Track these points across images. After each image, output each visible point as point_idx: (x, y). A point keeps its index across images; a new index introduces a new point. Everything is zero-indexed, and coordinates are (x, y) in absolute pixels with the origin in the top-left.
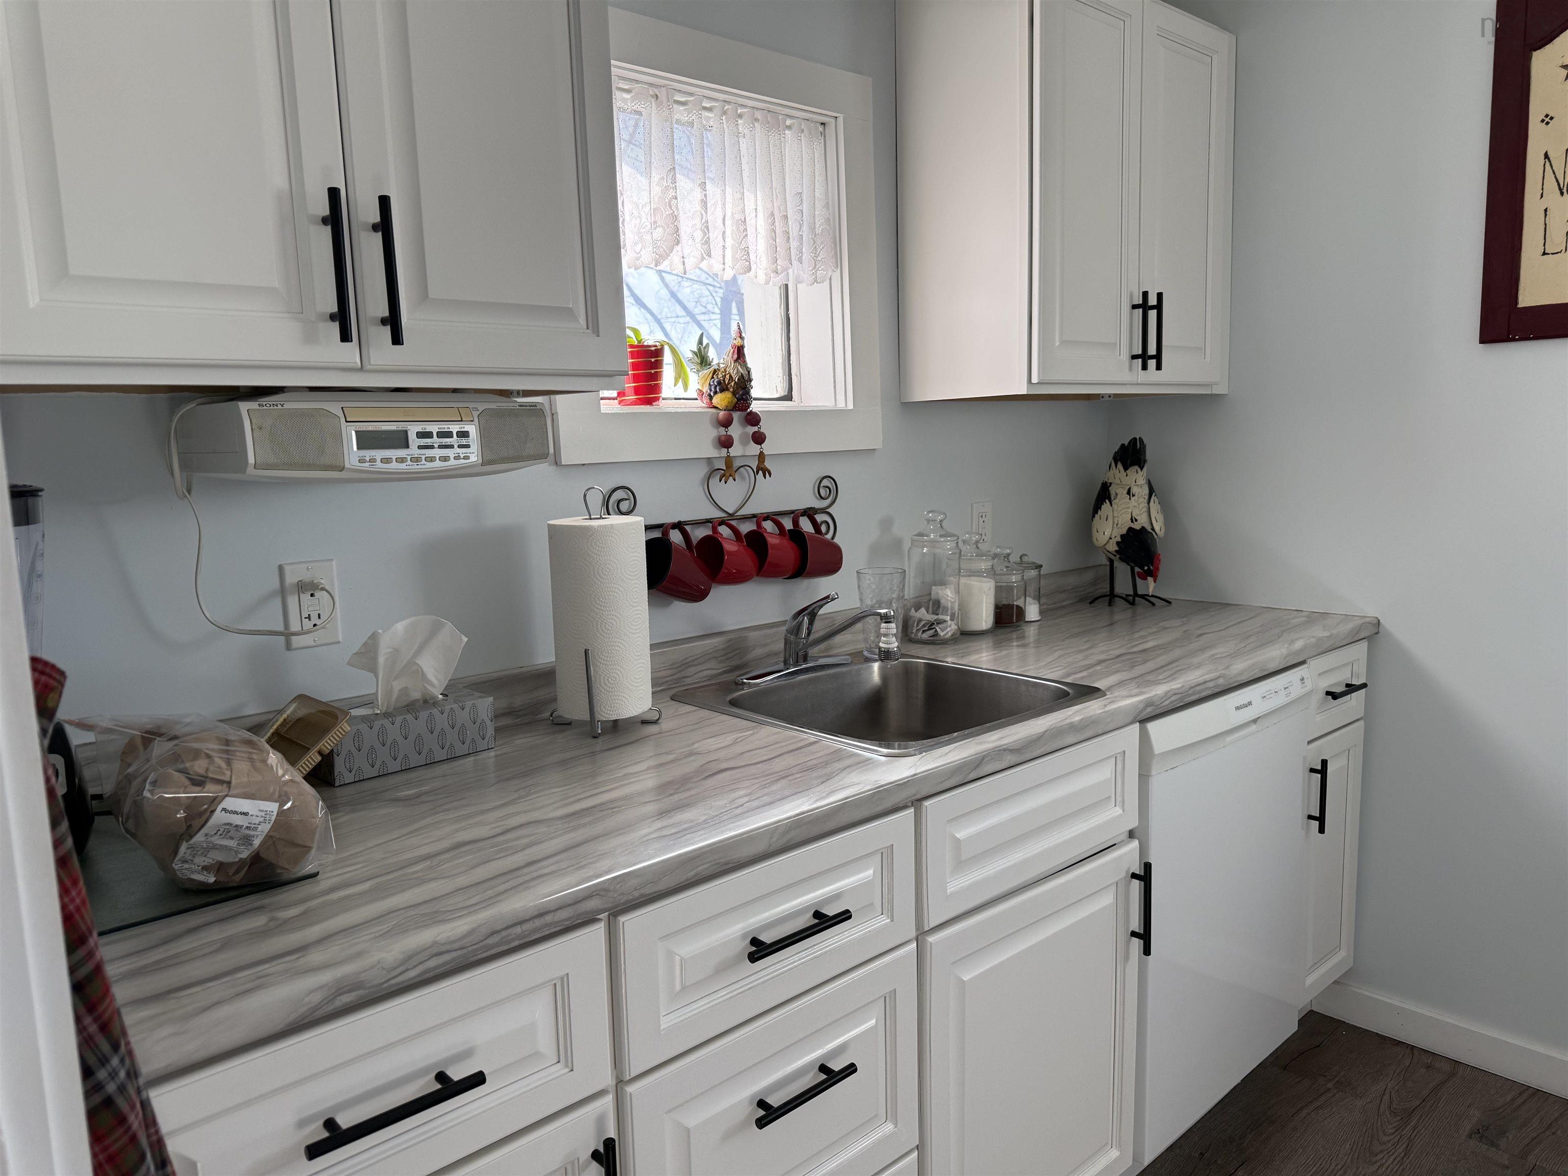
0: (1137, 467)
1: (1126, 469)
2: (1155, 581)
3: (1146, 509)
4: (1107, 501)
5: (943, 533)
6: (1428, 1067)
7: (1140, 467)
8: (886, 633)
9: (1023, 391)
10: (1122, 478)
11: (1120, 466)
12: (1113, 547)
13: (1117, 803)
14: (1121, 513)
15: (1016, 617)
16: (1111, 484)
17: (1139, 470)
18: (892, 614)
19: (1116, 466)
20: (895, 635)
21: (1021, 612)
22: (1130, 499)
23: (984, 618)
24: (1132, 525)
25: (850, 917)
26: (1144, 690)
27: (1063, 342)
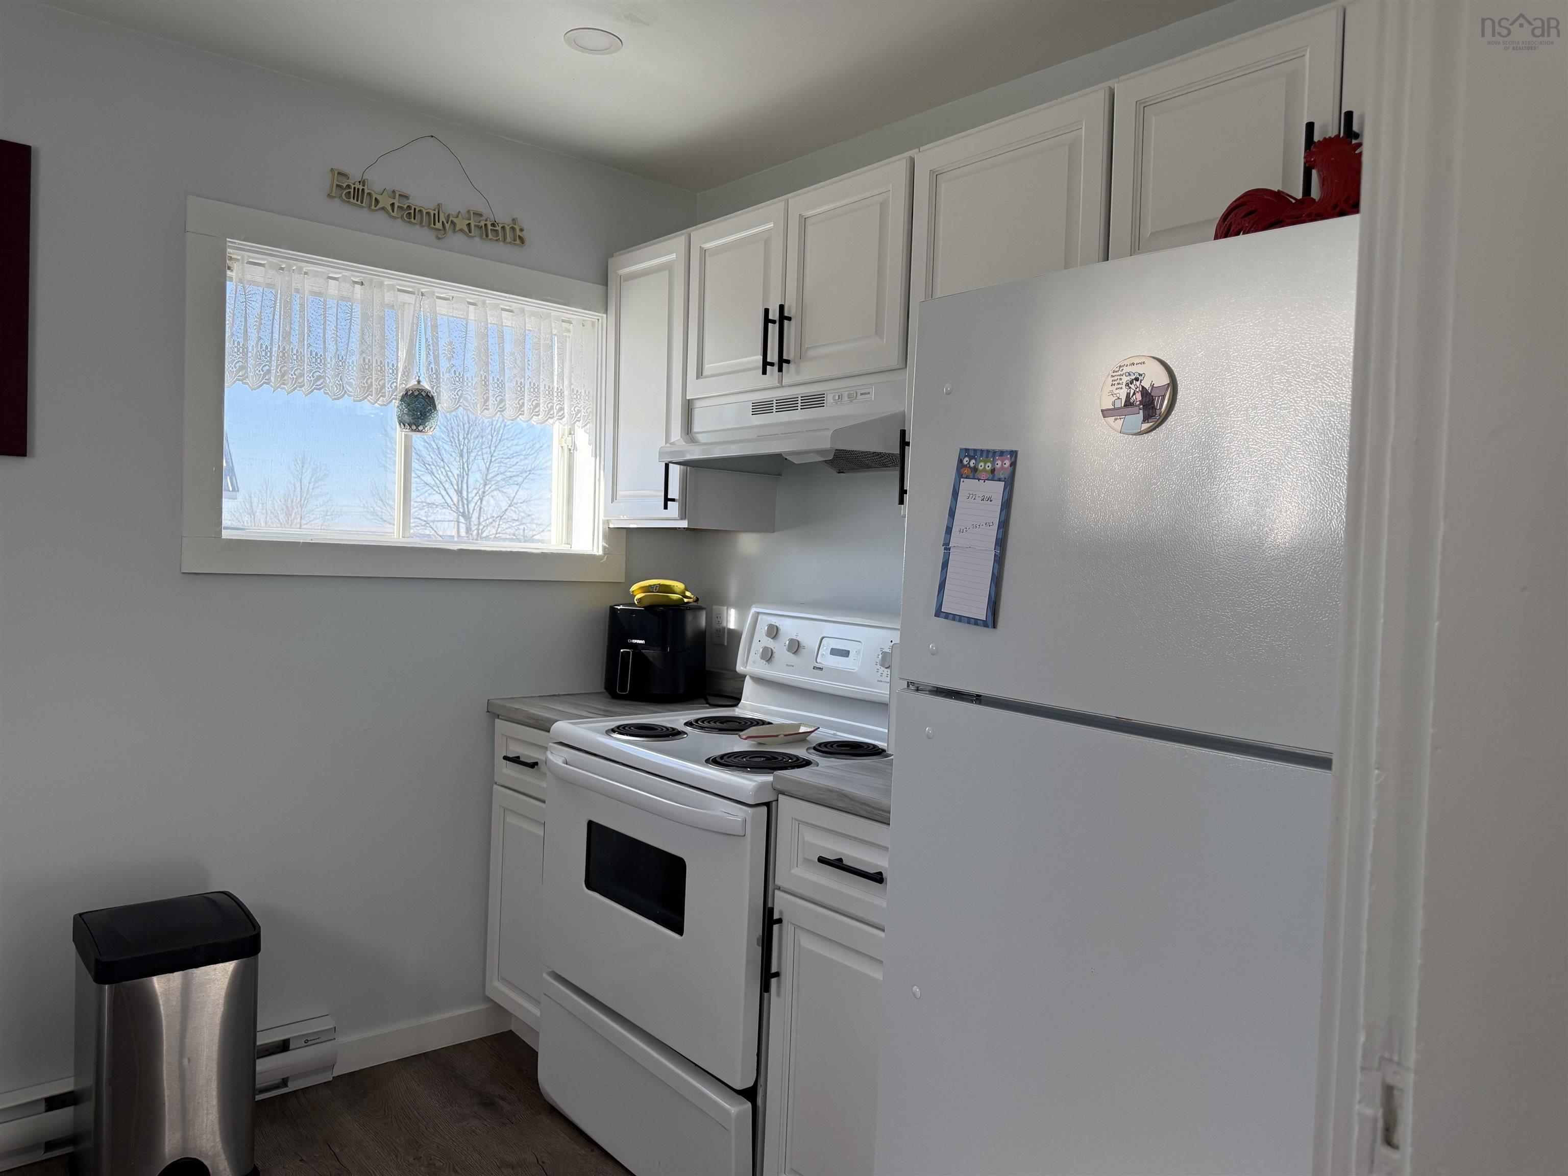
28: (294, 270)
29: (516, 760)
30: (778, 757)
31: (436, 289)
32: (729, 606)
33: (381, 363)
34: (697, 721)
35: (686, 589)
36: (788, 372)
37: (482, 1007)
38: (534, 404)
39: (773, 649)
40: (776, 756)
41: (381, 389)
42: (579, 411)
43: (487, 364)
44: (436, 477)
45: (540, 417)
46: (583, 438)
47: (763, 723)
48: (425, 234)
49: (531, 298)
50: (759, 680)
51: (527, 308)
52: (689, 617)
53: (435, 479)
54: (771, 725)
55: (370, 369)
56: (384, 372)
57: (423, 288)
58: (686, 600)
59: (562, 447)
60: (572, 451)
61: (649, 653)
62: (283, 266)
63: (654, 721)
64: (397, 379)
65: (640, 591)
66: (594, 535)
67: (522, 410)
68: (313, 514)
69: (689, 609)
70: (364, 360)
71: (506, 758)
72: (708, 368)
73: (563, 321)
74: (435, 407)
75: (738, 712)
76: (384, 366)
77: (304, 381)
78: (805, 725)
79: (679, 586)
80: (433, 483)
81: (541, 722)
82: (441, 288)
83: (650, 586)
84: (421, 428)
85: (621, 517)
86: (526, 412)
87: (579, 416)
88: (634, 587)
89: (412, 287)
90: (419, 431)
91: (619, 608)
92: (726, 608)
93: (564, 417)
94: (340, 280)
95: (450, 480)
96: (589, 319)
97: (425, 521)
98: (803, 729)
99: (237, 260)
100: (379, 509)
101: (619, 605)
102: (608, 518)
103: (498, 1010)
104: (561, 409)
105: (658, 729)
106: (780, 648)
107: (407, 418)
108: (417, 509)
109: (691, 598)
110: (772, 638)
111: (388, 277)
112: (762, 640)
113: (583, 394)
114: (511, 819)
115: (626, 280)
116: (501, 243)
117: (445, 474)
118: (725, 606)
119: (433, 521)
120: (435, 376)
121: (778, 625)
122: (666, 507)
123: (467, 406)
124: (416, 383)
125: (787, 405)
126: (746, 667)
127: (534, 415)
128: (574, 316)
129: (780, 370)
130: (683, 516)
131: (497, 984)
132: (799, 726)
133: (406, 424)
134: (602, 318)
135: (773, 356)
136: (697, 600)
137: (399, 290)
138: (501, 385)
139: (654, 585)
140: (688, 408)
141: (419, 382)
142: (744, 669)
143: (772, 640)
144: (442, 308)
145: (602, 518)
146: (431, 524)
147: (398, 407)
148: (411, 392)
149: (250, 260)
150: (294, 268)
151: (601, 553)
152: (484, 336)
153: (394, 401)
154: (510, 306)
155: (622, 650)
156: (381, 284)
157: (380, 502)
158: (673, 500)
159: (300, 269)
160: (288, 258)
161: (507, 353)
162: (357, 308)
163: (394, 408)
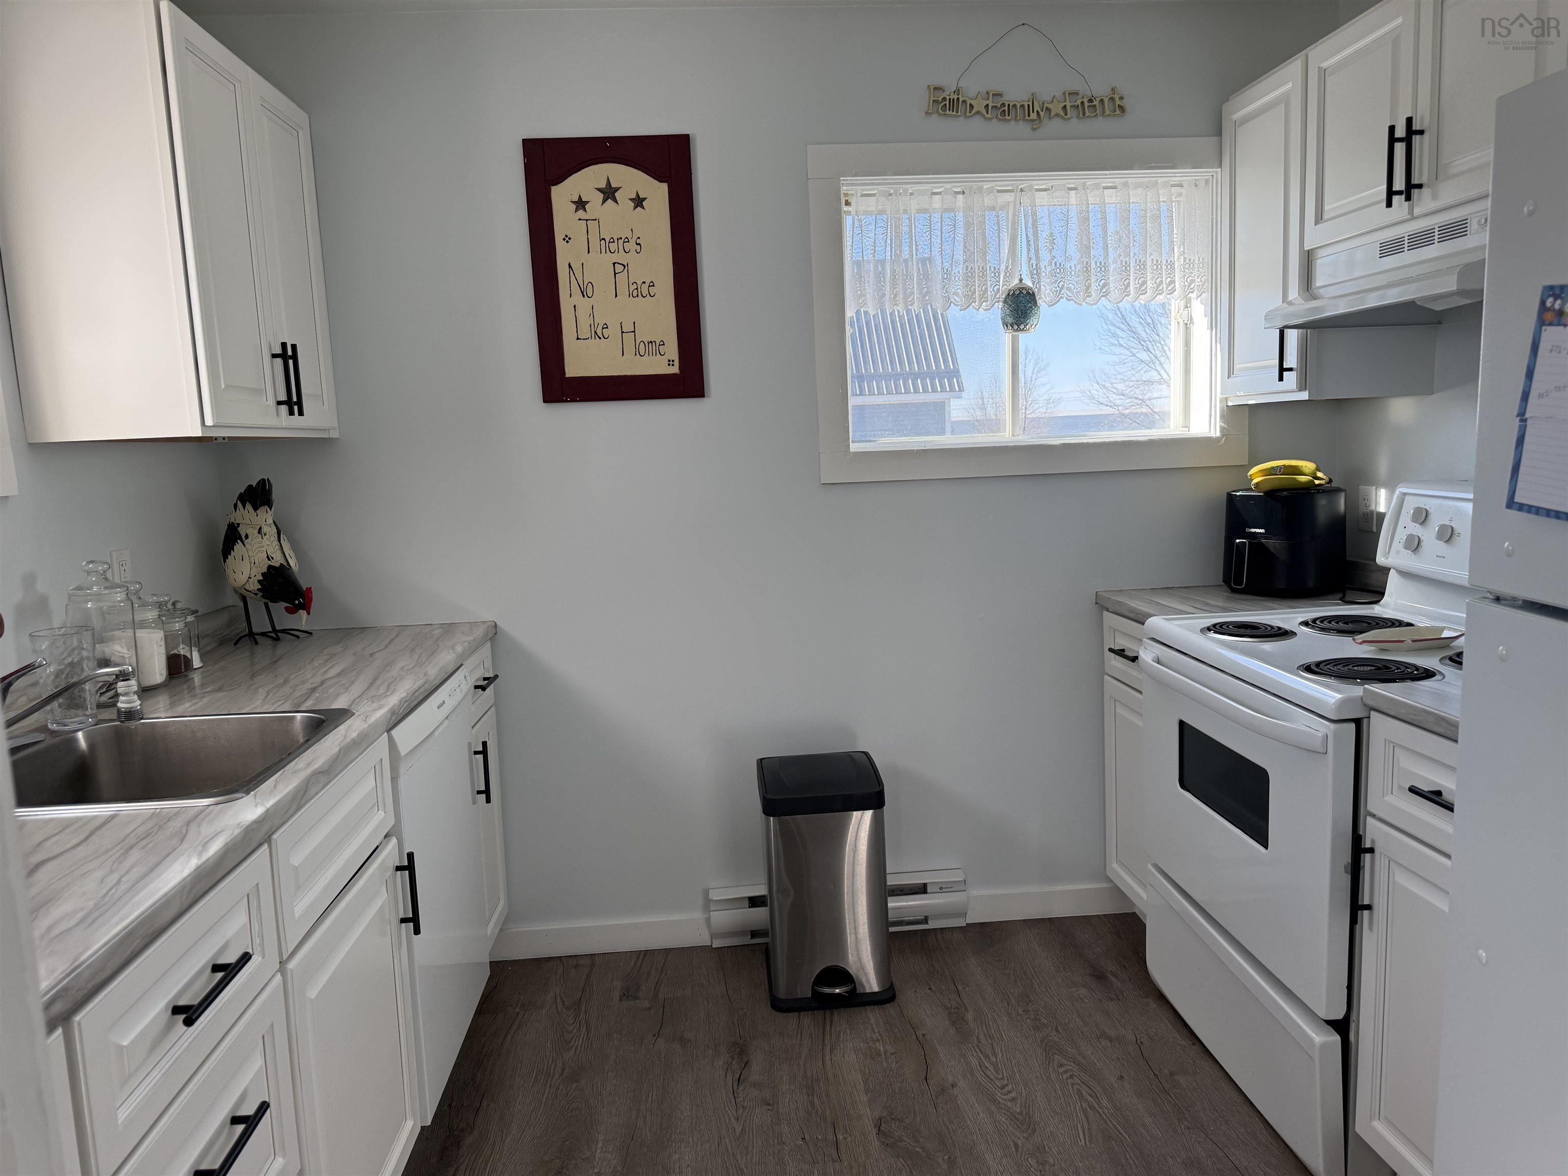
0: (266, 507)
1: (256, 509)
2: (309, 613)
3: (279, 547)
4: (238, 541)
5: (107, 584)
6: (576, 966)
7: (269, 507)
8: (127, 691)
9: (198, 433)
10: (247, 518)
11: (248, 506)
12: (254, 586)
13: (380, 808)
14: (256, 552)
15: (185, 666)
16: (238, 525)
17: (268, 509)
18: (131, 670)
19: (244, 508)
20: (135, 693)
21: (188, 661)
22: (262, 538)
23: (157, 672)
24: (270, 563)
25: (250, 957)
26: (381, 702)
27: (227, 386)
28: (900, 194)
29: (1121, 653)
30: (1391, 666)
31: (1035, 182)
32: (1378, 484)
33: (983, 268)
34: (1314, 621)
35: (1318, 469)
36: (1419, 199)
37: (1104, 885)
38: (1140, 282)
39: (1420, 536)
40: (1389, 666)
41: (984, 294)
42: (1192, 281)
43: (1088, 248)
44: (1152, 353)
45: (1148, 294)
46: (1199, 310)
47: (1401, 624)
48: (1022, 128)
49: (1132, 170)
50: (1405, 574)
51: (1130, 180)
52: (1322, 502)
53: (1151, 355)
54: (1413, 627)
55: (973, 277)
56: (986, 276)
57: (1022, 184)
58: (1317, 482)
59: (1178, 323)
60: (1188, 326)
61: (1272, 543)
62: (892, 192)
63: (1263, 619)
64: (999, 282)
65: (1260, 474)
66: (1211, 416)
67: (1128, 290)
68: (1037, 403)
69: (1321, 492)
70: (967, 269)
71: (1111, 650)
72: (1329, 207)
73: (1173, 186)
74: (1035, 303)
75: (1377, 610)
76: (986, 271)
77: (913, 298)
78: (1450, 629)
79: (1308, 466)
80: (1148, 359)
81: (1141, 616)
82: (1040, 180)
83: (1273, 468)
84: (1022, 327)
85: (1238, 393)
86: (1132, 292)
87: (1192, 287)
88: (1253, 471)
89: (1011, 185)
90: (1021, 330)
91: (1238, 494)
92: (1374, 487)
93: (1175, 290)
94: (942, 194)
95: (1166, 354)
96: (1200, 177)
97: (1141, 400)
98: (1446, 634)
99: (853, 194)
100: (1096, 393)
101: (1238, 491)
102: (1226, 396)
103: (1117, 892)
104: (1172, 282)
105: (1261, 628)
106: (1428, 535)
107: (1010, 320)
108: (1133, 388)
109: (1323, 479)
110: (1420, 524)
111: (987, 181)
112: (1407, 527)
113: (1197, 262)
114: (1120, 710)
115: (1241, 125)
116: (1101, 118)
117: (1160, 349)
118: (1373, 486)
119: (1150, 400)
120: (1036, 273)
121: (1428, 508)
122: (1281, 379)
123: (1071, 296)
124: (1018, 282)
125: (1421, 240)
126: (1387, 558)
127: (1140, 294)
128: (1185, 178)
129: (1408, 198)
130: (1302, 387)
131: (1115, 866)
132: (1443, 629)
133: (1009, 325)
134: (1217, 173)
135: (1399, 184)
136: (1330, 481)
137: (999, 191)
138: (1104, 268)
139: (1278, 467)
140: (1308, 259)
141: (1021, 280)
142: (1386, 561)
143: (1420, 527)
144: (1042, 199)
145: (1219, 396)
146: (1147, 402)
147: (1002, 309)
148: (1012, 292)
149: (864, 193)
150: (901, 191)
151: (1218, 434)
152: (1085, 220)
153: (997, 304)
154: (1113, 183)
155: (1238, 541)
156: (980, 189)
157: (1096, 385)
158: (1290, 369)
159: (906, 190)
160: (894, 184)
161: (1112, 233)
162: (960, 216)
163: (997, 311)
